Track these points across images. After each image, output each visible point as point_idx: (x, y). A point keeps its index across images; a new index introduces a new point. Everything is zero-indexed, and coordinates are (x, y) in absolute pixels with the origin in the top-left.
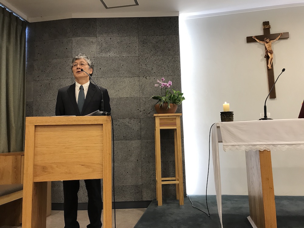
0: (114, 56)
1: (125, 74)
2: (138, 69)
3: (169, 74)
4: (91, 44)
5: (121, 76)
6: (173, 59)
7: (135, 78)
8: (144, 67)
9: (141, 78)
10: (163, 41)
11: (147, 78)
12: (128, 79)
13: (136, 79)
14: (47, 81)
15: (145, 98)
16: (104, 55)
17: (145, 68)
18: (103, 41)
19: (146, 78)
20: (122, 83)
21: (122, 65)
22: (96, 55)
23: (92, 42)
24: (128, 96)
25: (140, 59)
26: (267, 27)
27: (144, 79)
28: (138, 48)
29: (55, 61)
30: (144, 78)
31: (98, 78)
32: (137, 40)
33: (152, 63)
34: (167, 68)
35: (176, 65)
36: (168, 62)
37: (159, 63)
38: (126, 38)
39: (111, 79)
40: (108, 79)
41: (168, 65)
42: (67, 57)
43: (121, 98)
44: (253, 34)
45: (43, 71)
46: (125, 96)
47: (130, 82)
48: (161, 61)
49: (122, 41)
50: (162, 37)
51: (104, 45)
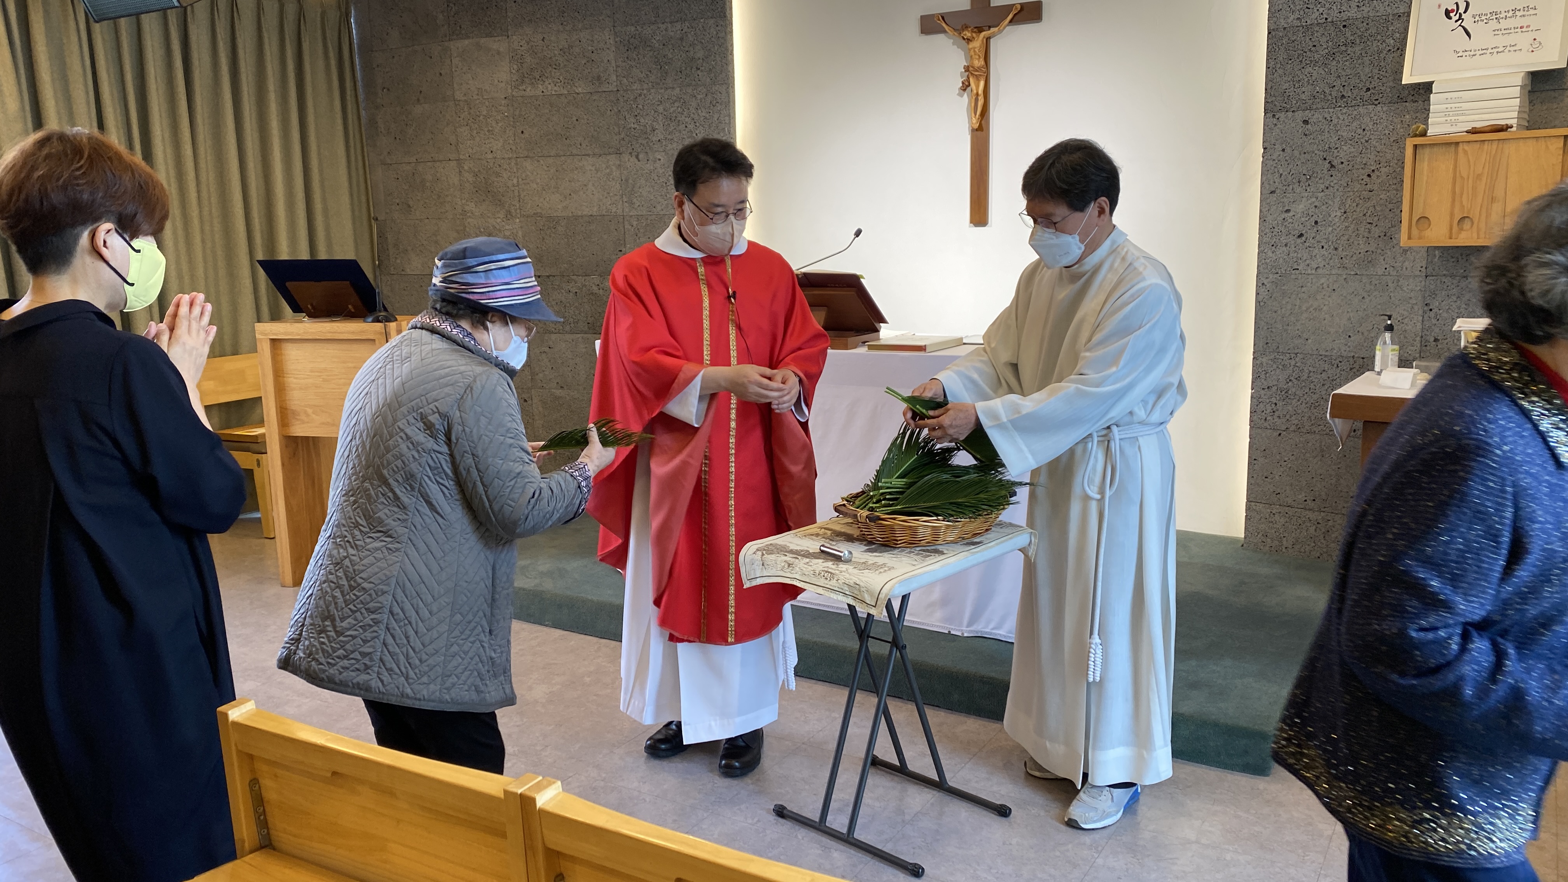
0: (553, 93)
1: (584, 145)
2: (617, 130)
4: (497, 57)
5: (575, 152)
6: (709, 98)
7: (608, 158)
8: (631, 123)
9: (626, 157)
10: (682, 39)
11: (641, 156)
12: (590, 159)
13: (613, 160)
14: (408, 167)
15: (638, 218)
16: (530, 91)
17: (632, 125)
18: (525, 46)
19: (637, 157)
20: (576, 172)
21: (575, 119)
22: (510, 91)
23: (498, 53)
24: (595, 211)
25: (621, 100)
27: (632, 160)
28: (613, 64)
29: (419, 109)
30: (634, 159)
31: (519, 160)
32: (611, 41)
33: (653, 112)
36: (694, 104)
37: (672, 110)
38: (582, 34)
39: (550, 161)
40: (542, 161)
41: (696, 117)
42: (444, 99)
43: (576, 218)
46: (586, 212)
47: (597, 170)
48: (676, 104)
49: (571, 47)
50: (678, 26)
51: (528, 59)
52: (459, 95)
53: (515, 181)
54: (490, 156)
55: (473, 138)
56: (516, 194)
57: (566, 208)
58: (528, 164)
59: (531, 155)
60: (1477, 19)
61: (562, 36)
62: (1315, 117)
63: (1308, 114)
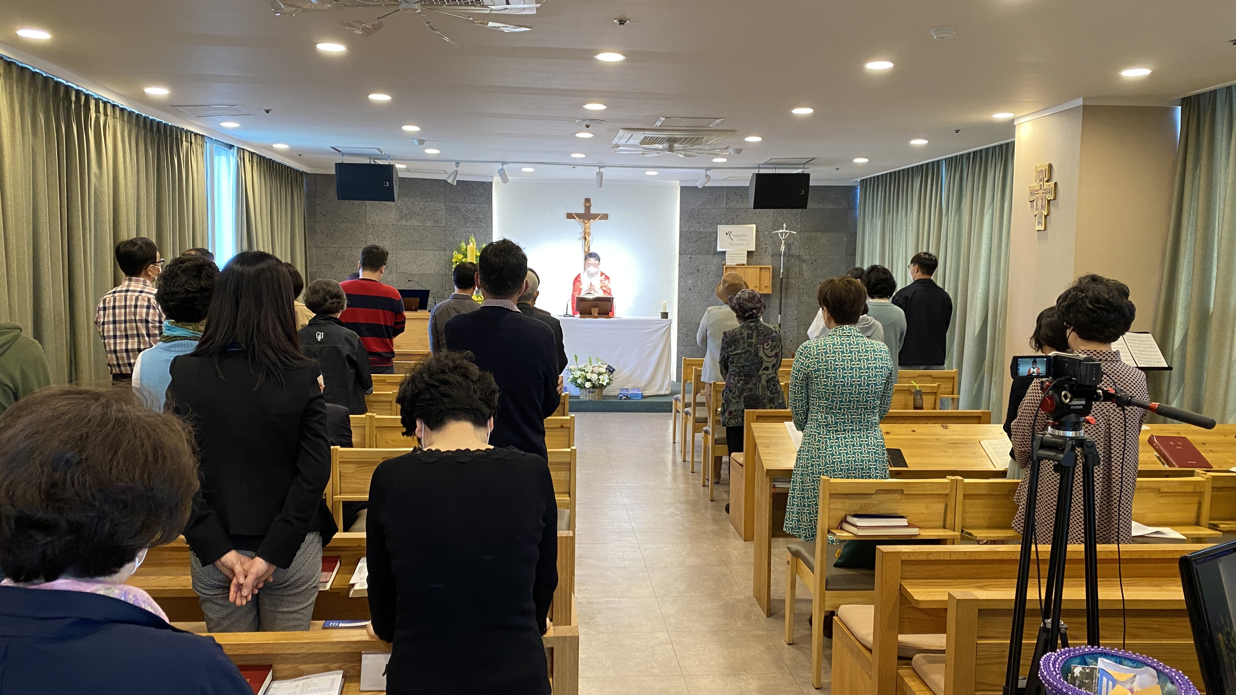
0: (416, 225)
1: (429, 246)
2: (444, 241)
4: (389, 208)
5: (424, 248)
6: (485, 232)
7: (440, 251)
8: (451, 239)
9: (448, 252)
10: (474, 210)
12: (431, 252)
14: (334, 249)
16: (404, 223)
18: (404, 206)
20: (424, 256)
21: (425, 236)
22: (395, 222)
23: (391, 207)
24: (432, 272)
25: (447, 230)
26: (588, 205)
28: (444, 216)
29: (344, 225)
30: (451, 253)
31: (397, 250)
32: (444, 208)
33: (461, 236)
36: (478, 234)
38: (430, 204)
39: (413, 251)
40: (409, 251)
42: (360, 222)
43: (423, 274)
44: (573, 211)
45: (328, 236)
46: (428, 272)
47: (434, 256)
49: (425, 208)
50: (473, 205)
51: (405, 211)
52: (368, 221)
53: (395, 258)
56: (395, 263)
57: (419, 270)
58: (402, 252)
59: (403, 248)
60: (734, 236)
61: (421, 203)
62: (693, 257)
63: (691, 256)
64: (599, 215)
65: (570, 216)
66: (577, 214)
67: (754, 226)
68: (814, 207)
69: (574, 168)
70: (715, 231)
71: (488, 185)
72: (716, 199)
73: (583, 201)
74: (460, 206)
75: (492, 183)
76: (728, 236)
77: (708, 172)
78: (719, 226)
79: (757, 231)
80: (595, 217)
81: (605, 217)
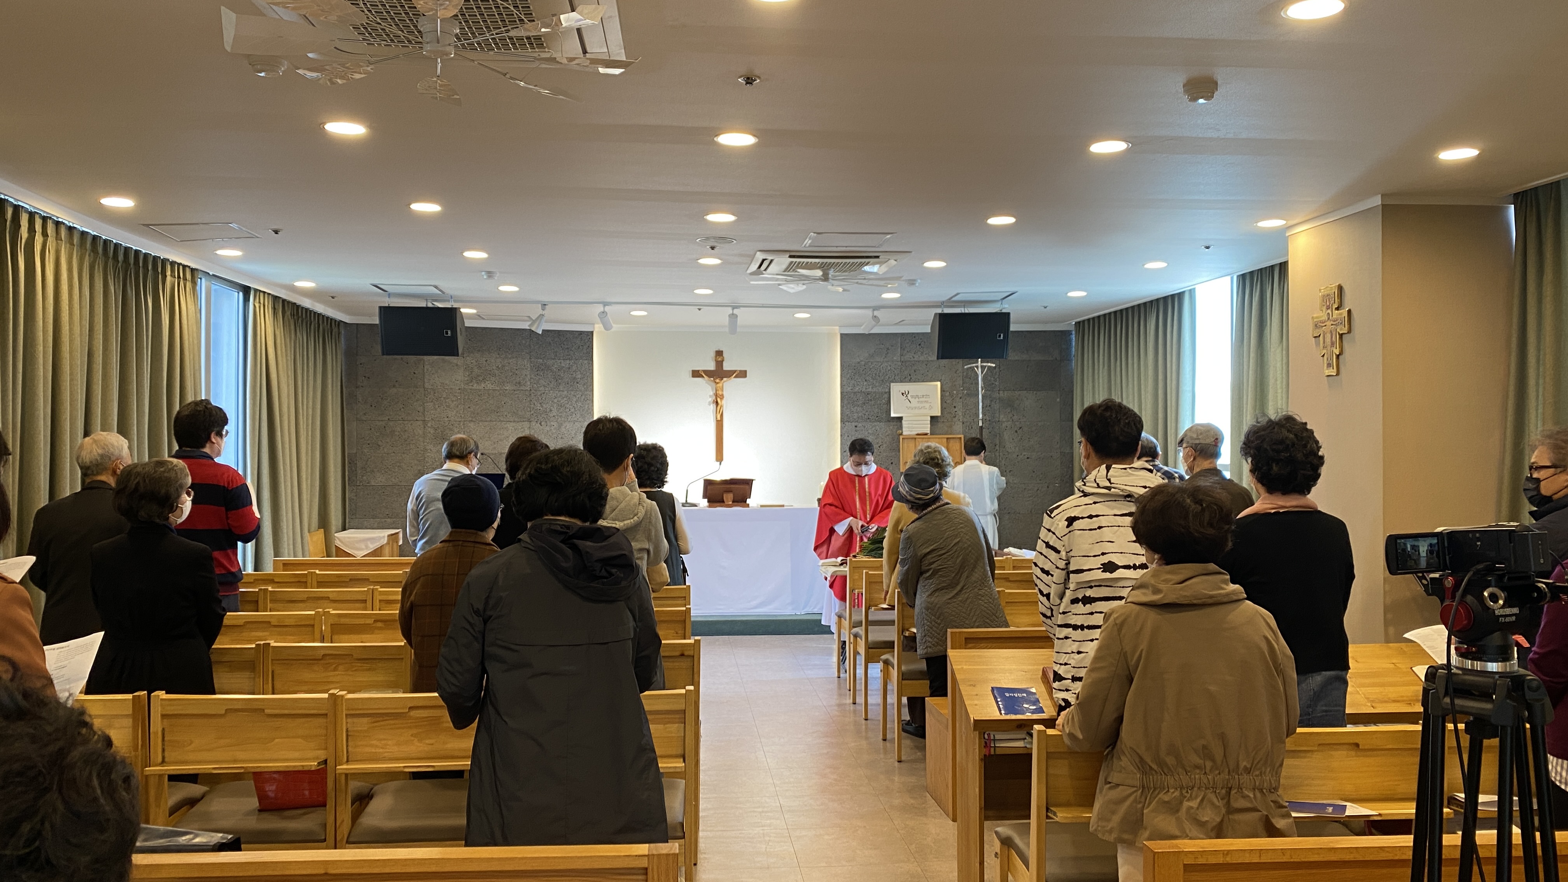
0: (491, 388)
1: (508, 416)
2: (529, 409)
3: (576, 419)
4: (456, 367)
5: (502, 419)
6: (583, 397)
7: (523, 423)
9: (533, 423)
10: (569, 368)
11: (543, 423)
12: (512, 424)
13: (526, 424)
14: (381, 423)
16: (476, 387)
17: (538, 408)
18: (475, 363)
19: (540, 424)
20: (502, 430)
21: (503, 403)
22: (463, 386)
23: (457, 365)
25: (532, 395)
26: (720, 359)
28: (529, 376)
29: (394, 390)
30: (538, 425)
31: (466, 422)
32: (528, 365)
33: (551, 402)
34: (573, 410)
35: (587, 406)
36: (575, 400)
37: (561, 401)
38: (510, 361)
39: (487, 423)
40: (481, 424)
41: (575, 406)
42: (416, 387)
44: (700, 368)
45: (373, 406)
47: (515, 429)
48: (565, 399)
49: (503, 366)
50: (568, 362)
51: (476, 370)
52: (427, 385)
54: (446, 419)
55: (436, 410)
57: (495, 448)
58: (472, 425)
60: (912, 397)
61: (499, 360)
62: (860, 425)
63: (856, 424)
64: (735, 371)
65: (696, 374)
66: (705, 371)
67: (939, 383)
68: (1016, 358)
69: (700, 309)
70: (887, 390)
71: (588, 335)
72: (888, 349)
73: (713, 354)
74: (550, 362)
75: (592, 333)
76: (904, 398)
77: (876, 313)
78: (892, 384)
79: (942, 390)
80: (729, 374)
81: (743, 374)
